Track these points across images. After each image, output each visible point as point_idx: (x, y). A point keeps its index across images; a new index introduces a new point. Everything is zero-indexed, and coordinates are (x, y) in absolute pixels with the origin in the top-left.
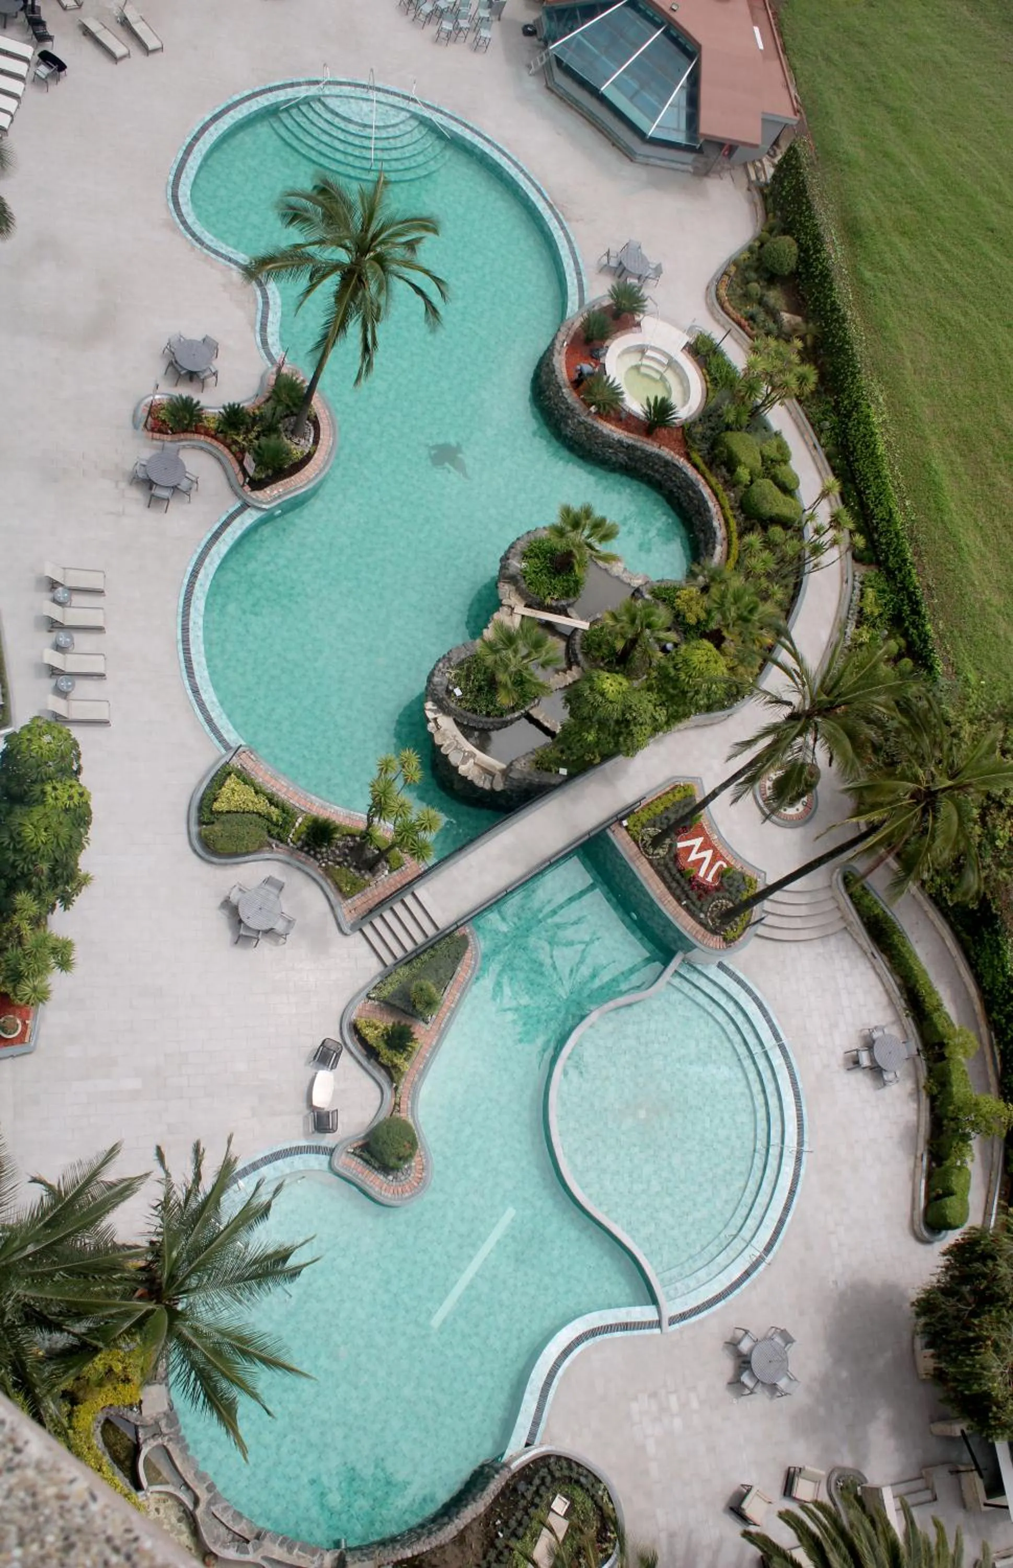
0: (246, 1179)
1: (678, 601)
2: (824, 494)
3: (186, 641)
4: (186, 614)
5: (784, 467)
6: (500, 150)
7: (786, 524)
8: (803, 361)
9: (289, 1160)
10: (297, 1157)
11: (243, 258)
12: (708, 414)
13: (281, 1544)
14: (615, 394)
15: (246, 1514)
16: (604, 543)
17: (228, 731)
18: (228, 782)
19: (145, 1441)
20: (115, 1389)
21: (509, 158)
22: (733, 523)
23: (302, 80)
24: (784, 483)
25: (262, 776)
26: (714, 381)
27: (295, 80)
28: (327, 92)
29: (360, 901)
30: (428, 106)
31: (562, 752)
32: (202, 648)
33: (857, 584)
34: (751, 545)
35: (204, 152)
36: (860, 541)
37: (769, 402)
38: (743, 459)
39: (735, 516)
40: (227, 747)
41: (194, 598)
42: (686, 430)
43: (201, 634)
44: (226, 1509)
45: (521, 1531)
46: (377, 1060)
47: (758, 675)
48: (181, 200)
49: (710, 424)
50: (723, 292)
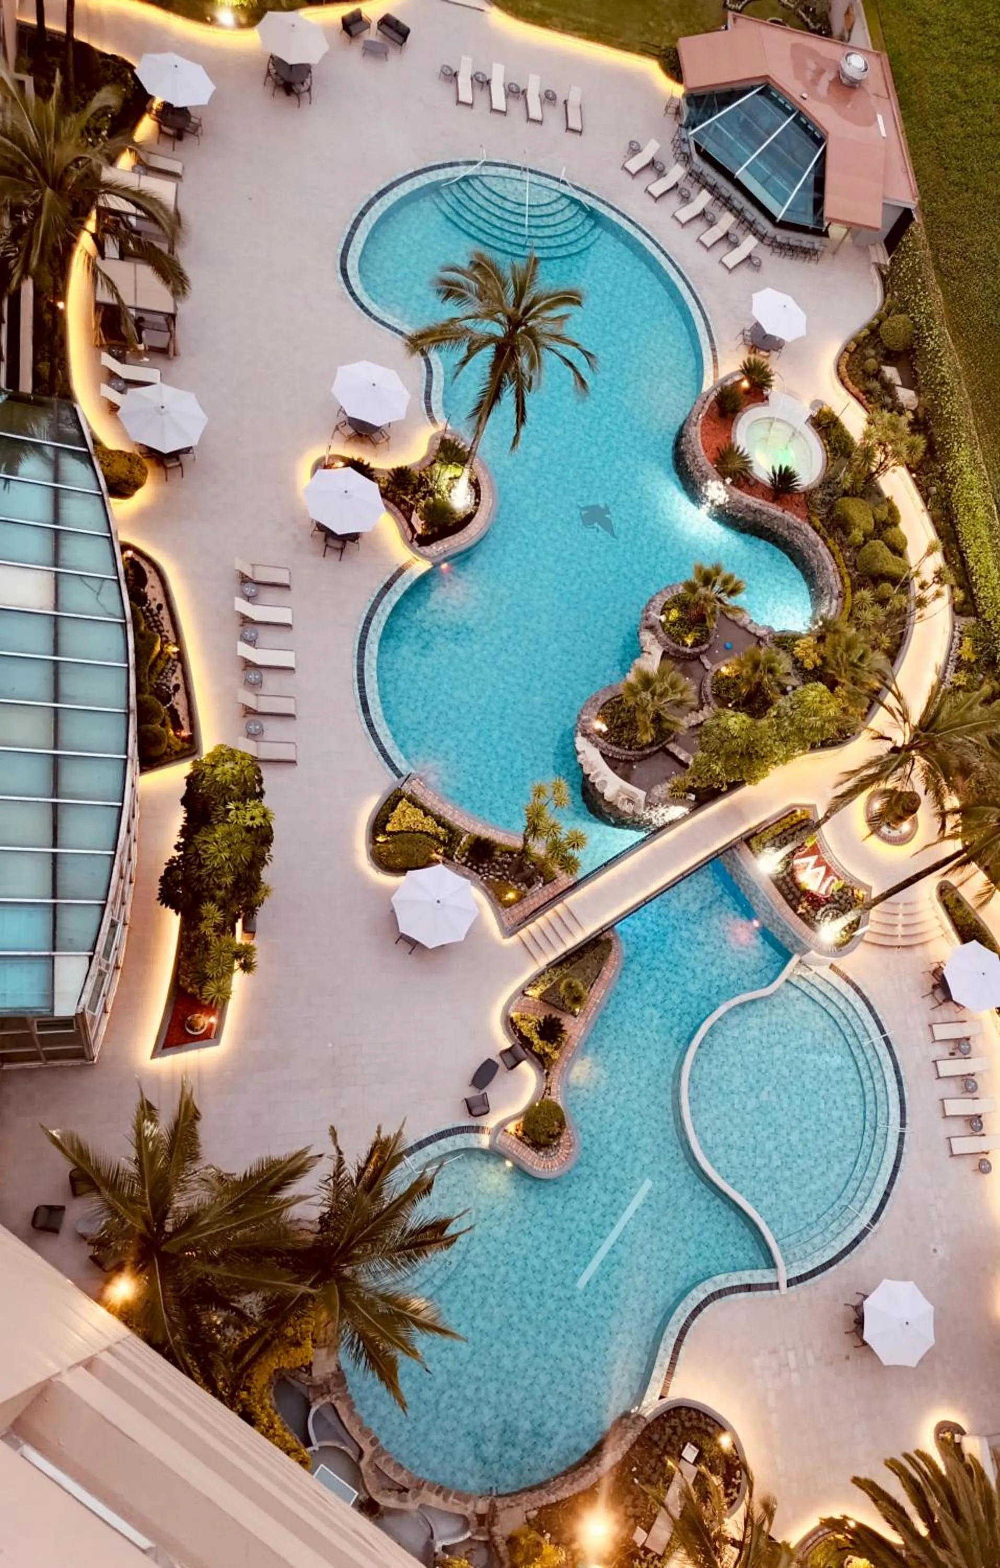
0: (412, 1157)
1: (797, 649)
2: (930, 551)
3: (361, 681)
4: (361, 656)
5: (893, 529)
6: (644, 232)
7: (894, 580)
8: (913, 432)
9: (451, 1138)
10: (458, 1136)
11: (410, 330)
12: (827, 482)
13: (438, 1493)
14: (746, 463)
15: (406, 1465)
16: (733, 598)
17: (400, 761)
18: (400, 805)
19: (314, 1400)
20: (287, 1352)
21: (652, 240)
22: (847, 581)
23: (460, 160)
24: (894, 544)
25: (430, 801)
26: (834, 450)
27: (454, 160)
28: (484, 173)
29: (518, 912)
30: (577, 188)
31: (694, 781)
32: (376, 687)
33: (956, 634)
34: (863, 599)
35: (370, 226)
36: (960, 595)
37: (883, 467)
38: (857, 522)
39: (850, 575)
40: (399, 775)
41: (368, 642)
42: (808, 494)
43: (375, 674)
44: (388, 1460)
45: (655, 1477)
46: (530, 1049)
47: (866, 714)
48: (350, 273)
49: (830, 491)
50: (843, 368)
